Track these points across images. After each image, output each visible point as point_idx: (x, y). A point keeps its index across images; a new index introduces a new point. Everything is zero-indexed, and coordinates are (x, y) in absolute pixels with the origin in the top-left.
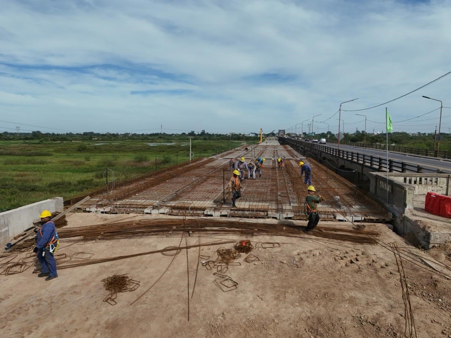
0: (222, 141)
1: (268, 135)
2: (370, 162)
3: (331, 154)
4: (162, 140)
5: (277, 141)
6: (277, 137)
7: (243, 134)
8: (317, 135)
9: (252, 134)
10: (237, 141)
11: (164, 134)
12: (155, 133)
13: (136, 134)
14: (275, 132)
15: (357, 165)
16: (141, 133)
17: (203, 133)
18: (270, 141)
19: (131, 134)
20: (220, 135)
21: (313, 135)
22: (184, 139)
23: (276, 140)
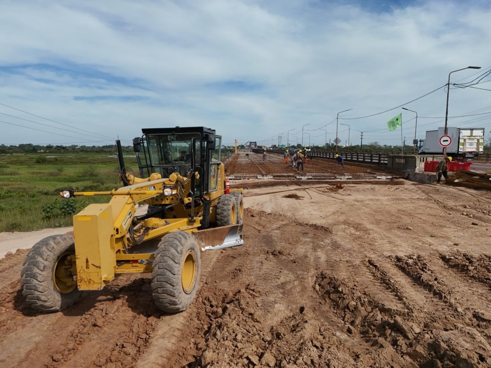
16: (92, 146)
19: (79, 146)
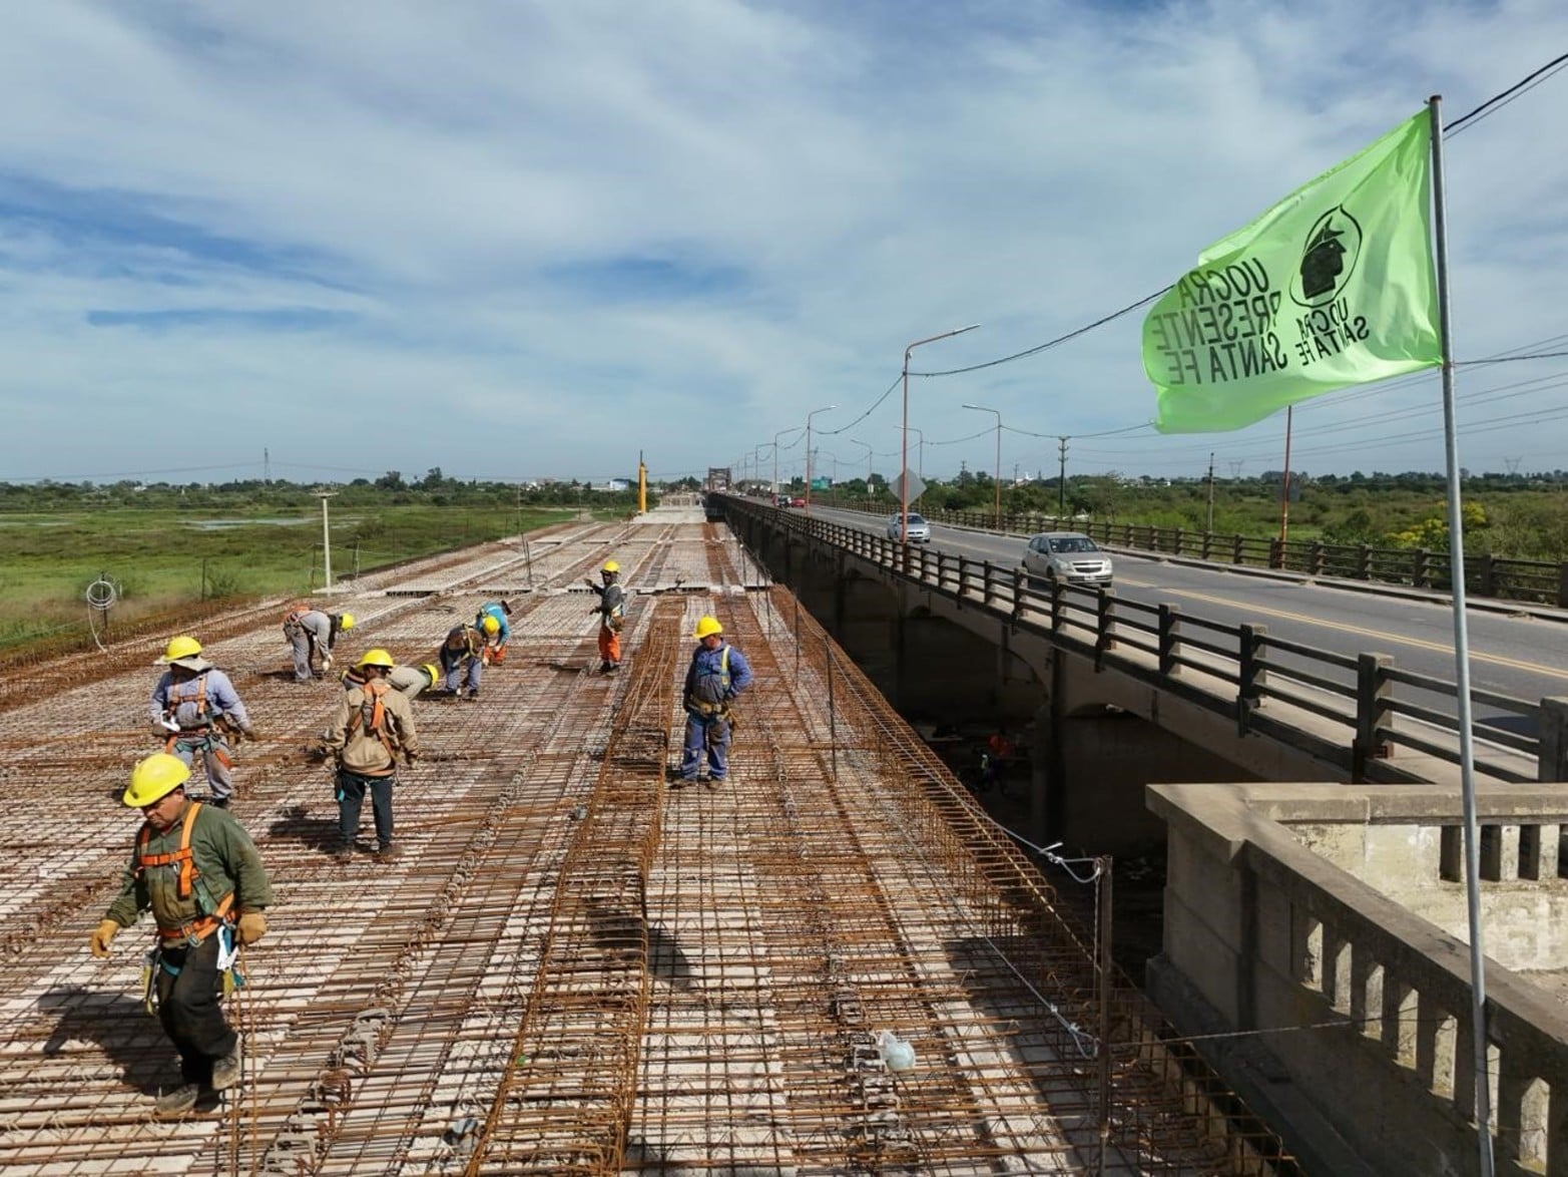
0: (501, 508)
1: (673, 488)
2: (1048, 607)
3: (875, 563)
4: (264, 508)
5: (700, 507)
6: (704, 492)
7: (585, 482)
8: (837, 485)
9: (616, 483)
10: (561, 510)
11: (281, 483)
12: (245, 482)
13: (166, 485)
14: (699, 478)
15: (987, 617)
17: (434, 479)
18: (676, 508)
19: (144, 484)
20: (501, 486)
21: (825, 486)
22: (354, 504)
23: (697, 503)
